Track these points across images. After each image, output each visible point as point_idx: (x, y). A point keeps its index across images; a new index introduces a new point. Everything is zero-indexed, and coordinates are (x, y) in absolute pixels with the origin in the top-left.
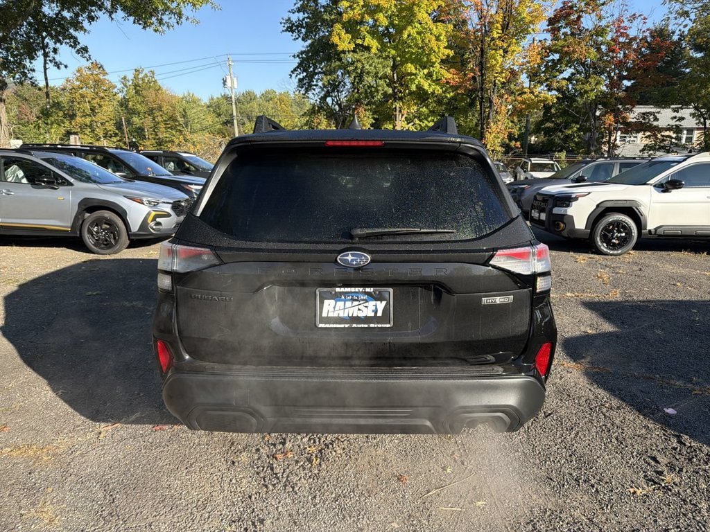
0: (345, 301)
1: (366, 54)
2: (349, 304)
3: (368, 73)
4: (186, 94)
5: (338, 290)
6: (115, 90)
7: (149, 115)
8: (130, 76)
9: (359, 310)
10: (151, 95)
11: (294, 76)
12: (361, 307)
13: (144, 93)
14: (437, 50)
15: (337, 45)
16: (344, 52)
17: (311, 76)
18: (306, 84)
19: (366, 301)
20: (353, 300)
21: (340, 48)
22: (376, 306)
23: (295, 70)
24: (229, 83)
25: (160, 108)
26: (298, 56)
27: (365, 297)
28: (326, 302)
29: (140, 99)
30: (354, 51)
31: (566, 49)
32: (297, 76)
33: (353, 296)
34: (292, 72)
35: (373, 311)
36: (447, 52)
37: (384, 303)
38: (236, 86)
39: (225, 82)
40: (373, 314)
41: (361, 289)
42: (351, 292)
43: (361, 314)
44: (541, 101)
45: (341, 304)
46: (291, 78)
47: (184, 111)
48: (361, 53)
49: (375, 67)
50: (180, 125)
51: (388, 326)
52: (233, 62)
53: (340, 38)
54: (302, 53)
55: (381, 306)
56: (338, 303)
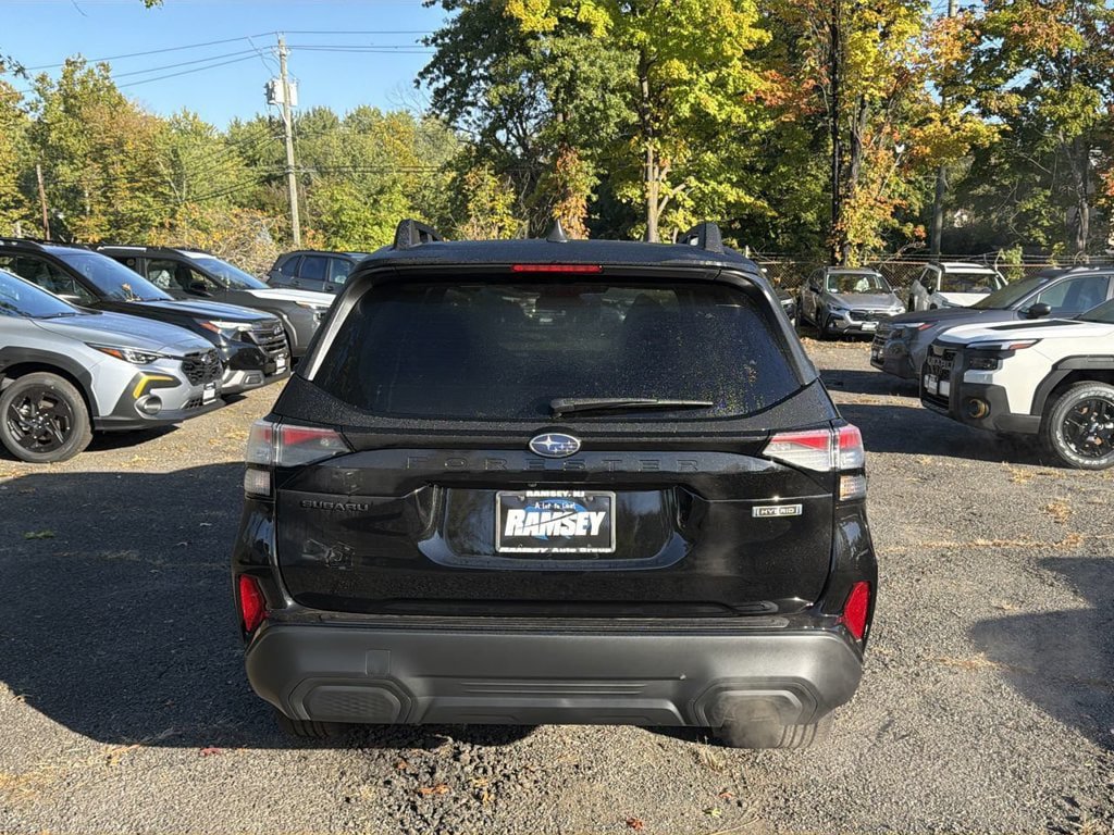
0: (540, 511)
1: (583, 40)
2: (546, 516)
3: (587, 80)
4: (180, 115)
5: (529, 493)
6: (21, 105)
7: (95, 160)
8: (56, 76)
9: (563, 525)
10: (99, 116)
11: (424, 82)
12: (565, 521)
13: (85, 112)
14: (736, 33)
15: (519, 21)
16: (533, 35)
17: (463, 84)
18: (451, 102)
19: (574, 512)
20: (553, 510)
21: (525, 28)
22: (589, 519)
23: (427, 70)
24: (279, 95)
25: (120, 144)
26: (434, 40)
27: (573, 506)
28: (511, 513)
29: (75, 125)
30: (557, 33)
31: (1016, 28)
32: (430, 83)
33: (553, 504)
34: (421, 74)
35: (584, 527)
36: (758, 34)
37: (602, 514)
38: (294, 101)
39: (270, 94)
40: (584, 533)
41: (566, 493)
42: (551, 498)
43: (565, 532)
44: (966, 139)
45: (533, 517)
46: (418, 87)
47: (175, 152)
48: (571, 39)
49: (601, 67)
50: (164, 182)
51: (608, 550)
52: (289, 48)
53: (526, 6)
54: (443, 34)
55: (597, 519)
56: (530, 514)
